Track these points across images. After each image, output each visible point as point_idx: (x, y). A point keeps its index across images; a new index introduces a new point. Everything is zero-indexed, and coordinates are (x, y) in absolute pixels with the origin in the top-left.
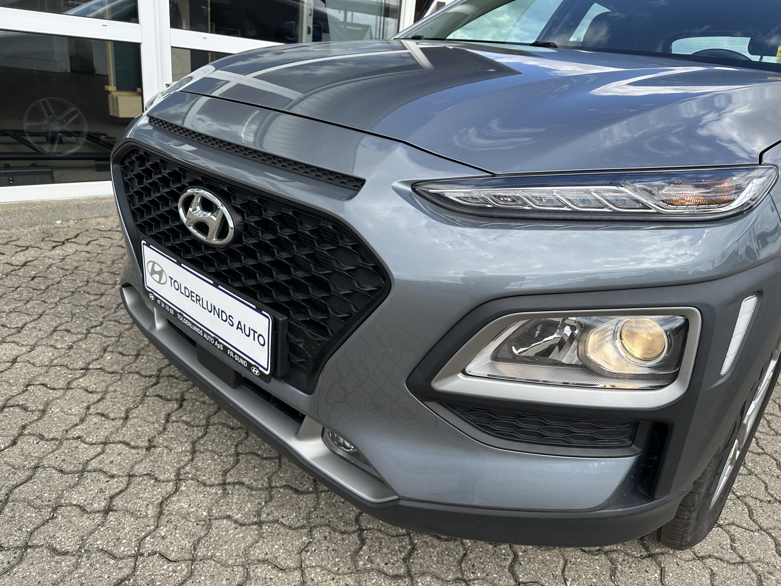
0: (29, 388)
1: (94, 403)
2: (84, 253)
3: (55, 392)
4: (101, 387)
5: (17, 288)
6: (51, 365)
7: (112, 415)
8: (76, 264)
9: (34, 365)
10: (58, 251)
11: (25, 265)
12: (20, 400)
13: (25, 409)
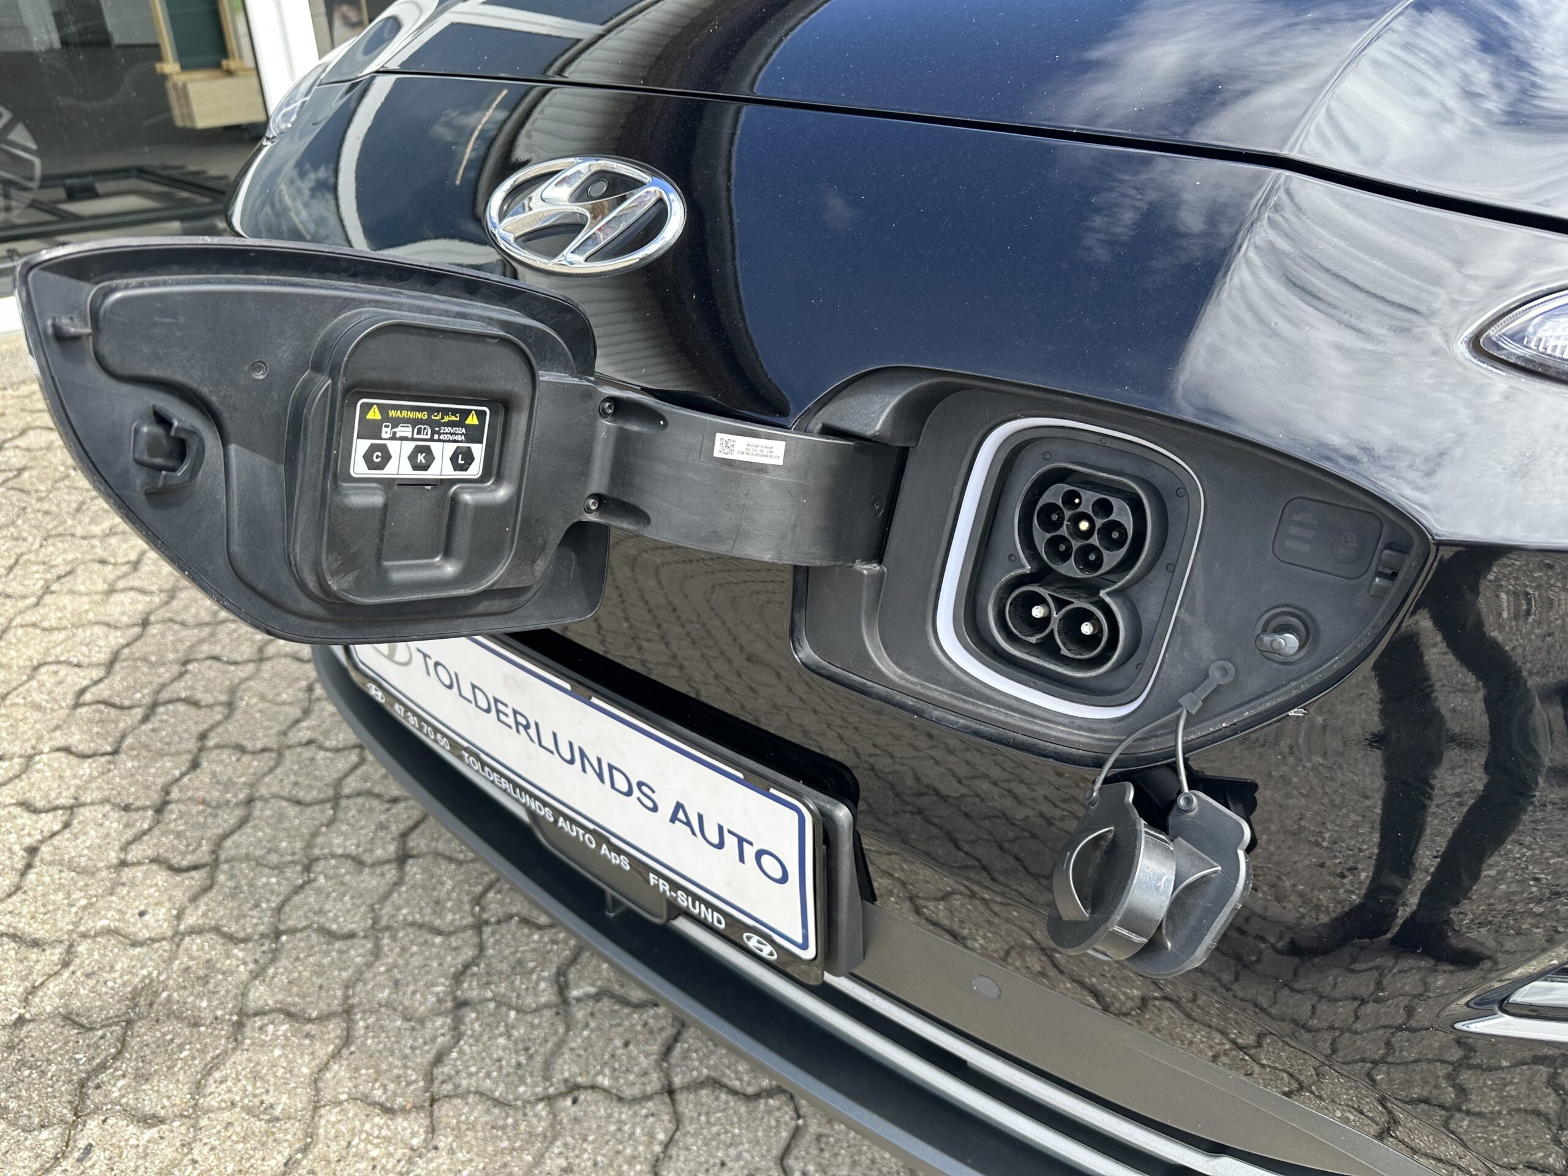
0: (190, 667)
3: (240, 667)
9: (183, 624)
12: (180, 689)
13: (195, 704)
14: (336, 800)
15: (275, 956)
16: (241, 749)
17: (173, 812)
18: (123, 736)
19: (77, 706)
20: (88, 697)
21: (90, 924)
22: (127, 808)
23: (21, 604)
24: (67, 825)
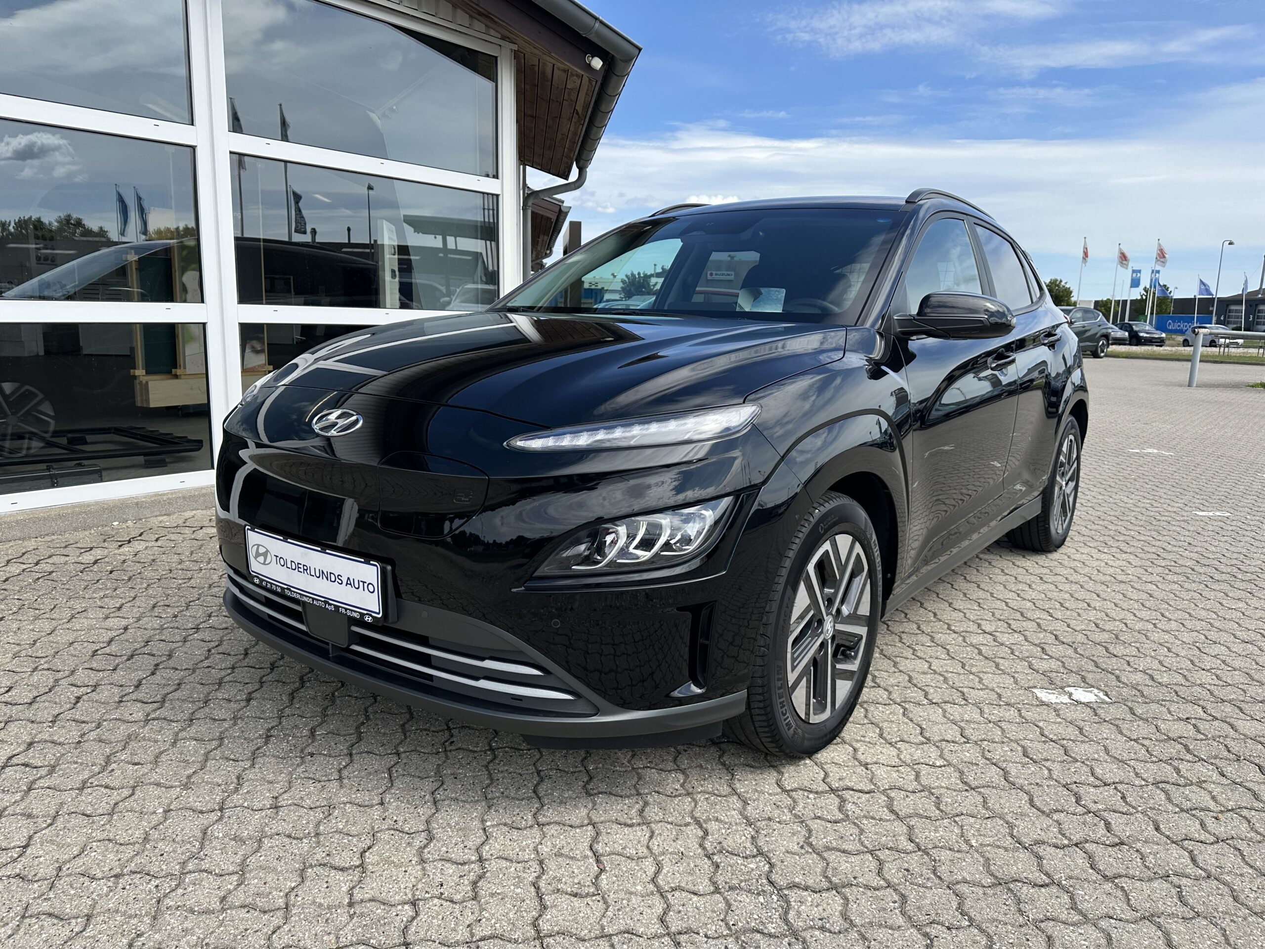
1: (213, 648)
2: (156, 548)
3: (175, 644)
4: (217, 637)
5: (98, 581)
6: (162, 629)
7: (232, 653)
8: (152, 557)
9: (145, 629)
10: (125, 549)
11: (96, 562)
12: (146, 650)
13: (153, 655)
14: (220, 684)
15: (190, 726)
16: (177, 669)
17: (143, 688)
18: (118, 665)
19: (93, 656)
20: (99, 652)
21: (106, 717)
22: (121, 686)
23: (60, 622)
24: (93, 691)
